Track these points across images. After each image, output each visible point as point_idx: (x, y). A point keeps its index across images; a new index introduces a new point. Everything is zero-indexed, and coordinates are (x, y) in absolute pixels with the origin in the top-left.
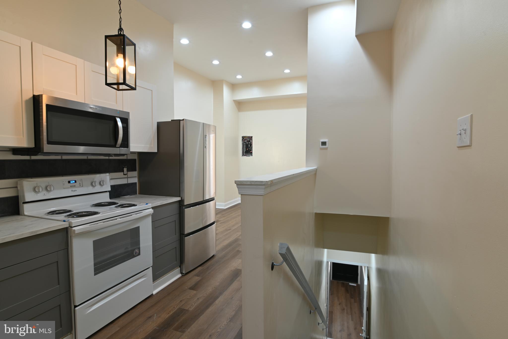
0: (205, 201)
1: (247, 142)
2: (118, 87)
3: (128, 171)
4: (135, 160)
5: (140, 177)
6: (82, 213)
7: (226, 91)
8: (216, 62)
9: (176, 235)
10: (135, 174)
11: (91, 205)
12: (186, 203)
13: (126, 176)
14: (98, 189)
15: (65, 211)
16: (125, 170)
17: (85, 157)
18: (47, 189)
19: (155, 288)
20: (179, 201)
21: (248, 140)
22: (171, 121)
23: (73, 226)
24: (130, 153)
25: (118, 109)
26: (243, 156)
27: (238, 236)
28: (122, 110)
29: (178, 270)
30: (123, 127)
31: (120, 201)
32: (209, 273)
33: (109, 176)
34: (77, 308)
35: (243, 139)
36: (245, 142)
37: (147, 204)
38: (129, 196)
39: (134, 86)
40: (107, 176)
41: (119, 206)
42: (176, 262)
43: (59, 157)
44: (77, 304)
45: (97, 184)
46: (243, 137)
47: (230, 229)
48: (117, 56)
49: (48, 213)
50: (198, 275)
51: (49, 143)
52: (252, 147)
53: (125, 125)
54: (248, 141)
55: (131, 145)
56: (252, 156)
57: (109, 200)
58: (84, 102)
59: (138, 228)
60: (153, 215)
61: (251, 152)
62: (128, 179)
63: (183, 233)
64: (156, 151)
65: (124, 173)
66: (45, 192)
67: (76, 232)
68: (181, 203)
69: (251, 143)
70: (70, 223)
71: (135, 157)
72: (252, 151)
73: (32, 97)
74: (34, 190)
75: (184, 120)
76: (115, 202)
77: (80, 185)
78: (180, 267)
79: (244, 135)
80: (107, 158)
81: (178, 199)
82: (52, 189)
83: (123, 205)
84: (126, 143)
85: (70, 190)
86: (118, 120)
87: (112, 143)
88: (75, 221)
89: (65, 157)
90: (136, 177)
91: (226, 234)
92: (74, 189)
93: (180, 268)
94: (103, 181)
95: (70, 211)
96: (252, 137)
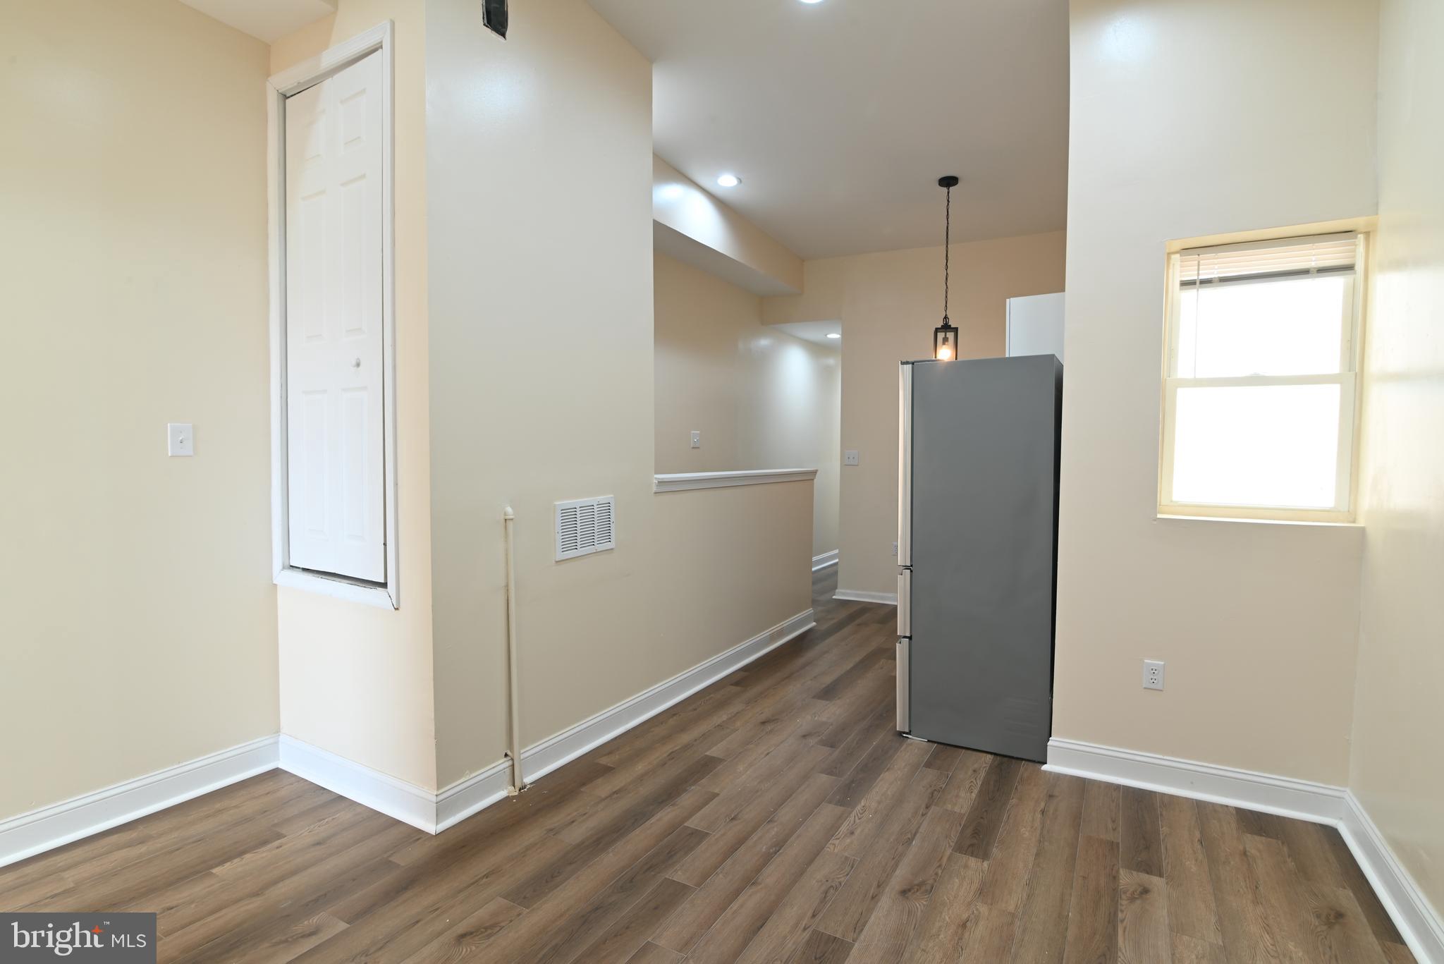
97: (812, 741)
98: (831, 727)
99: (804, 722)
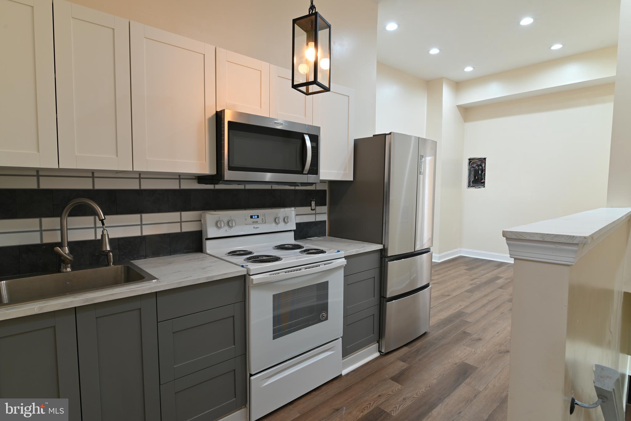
0: (416, 252)
1: (476, 166)
2: (307, 89)
3: (316, 205)
4: (325, 191)
5: (330, 213)
6: (263, 258)
7: (447, 93)
8: (434, 51)
9: (374, 297)
10: (325, 209)
11: (273, 248)
12: (390, 254)
13: (314, 212)
14: (282, 227)
15: (246, 253)
16: (313, 203)
17: (268, 187)
18: (229, 224)
19: (345, 366)
20: (381, 250)
21: (479, 163)
22: (372, 136)
23: (251, 274)
24: (319, 182)
25: (306, 124)
26: (468, 187)
27: (463, 307)
28: (312, 125)
29: (376, 346)
30: (312, 147)
31: (307, 244)
32: (419, 360)
33: (294, 210)
34: (252, 378)
35: (470, 162)
36: (473, 167)
37: (338, 251)
38: (316, 237)
39: (327, 86)
40: (293, 211)
41: (305, 251)
42: (373, 335)
43: (241, 187)
44: (253, 373)
45: (281, 220)
46: (469, 159)
47: (449, 295)
48: (307, 44)
49: (229, 253)
50: (403, 359)
51: (230, 168)
52: (485, 174)
53: (315, 145)
54: (478, 166)
55: (321, 171)
56: (484, 187)
57: (293, 241)
58: (269, 117)
59: (327, 283)
60: (346, 268)
61: (482, 181)
62: (316, 215)
63: (384, 296)
64: (351, 179)
65: (312, 208)
66: (227, 228)
67: (254, 282)
68: (383, 253)
69: (484, 168)
70: (248, 270)
71: (326, 187)
72: (485, 179)
73: (214, 114)
74: (217, 225)
75: (392, 133)
76: (300, 245)
77: (263, 222)
78: (378, 342)
79: (472, 157)
80: (293, 188)
81: (380, 247)
82: (234, 225)
83: (309, 251)
84: (315, 169)
85: (252, 226)
86: (307, 138)
87: (299, 169)
88: (254, 267)
89: (249, 187)
90: (326, 213)
91: (442, 302)
92: (256, 226)
93: (378, 344)
94: (288, 217)
95: (250, 253)
96: (485, 159)
97: (475, 336)
98: (464, 343)
99: (481, 349)
